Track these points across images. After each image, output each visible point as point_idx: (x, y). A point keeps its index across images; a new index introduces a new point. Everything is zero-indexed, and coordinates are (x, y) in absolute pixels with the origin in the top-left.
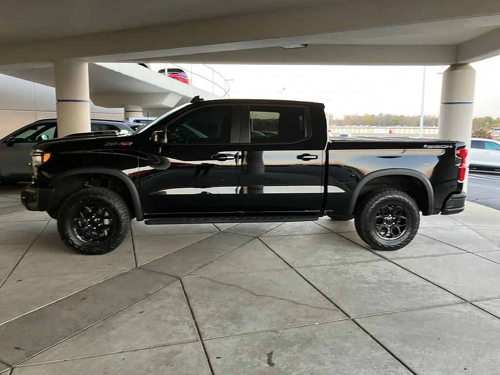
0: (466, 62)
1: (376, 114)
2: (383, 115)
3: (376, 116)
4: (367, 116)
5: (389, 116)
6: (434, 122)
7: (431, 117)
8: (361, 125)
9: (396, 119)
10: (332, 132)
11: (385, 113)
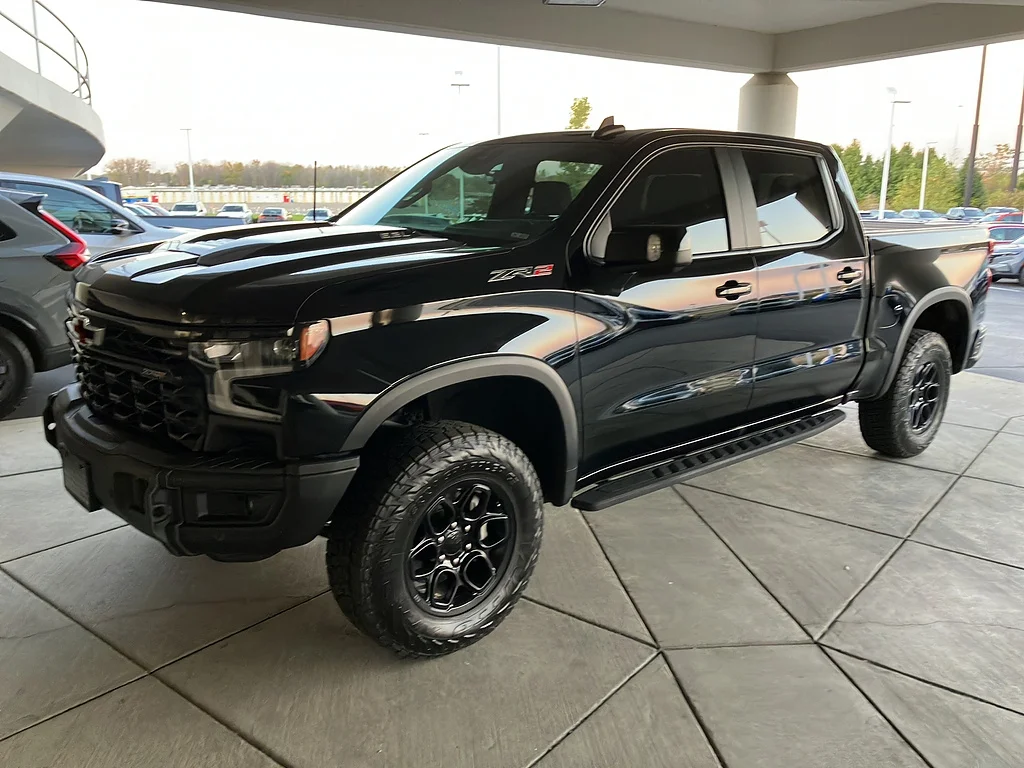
0: (782, 70)
1: (246, 161)
2: (261, 165)
3: (247, 166)
4: (226, 167)
5: (271, 166)
6: (358, 179)
7: (351, 169)
8: (221, 186)
9: (288, 172)
10: (160, 201)
11: (263, 160)
